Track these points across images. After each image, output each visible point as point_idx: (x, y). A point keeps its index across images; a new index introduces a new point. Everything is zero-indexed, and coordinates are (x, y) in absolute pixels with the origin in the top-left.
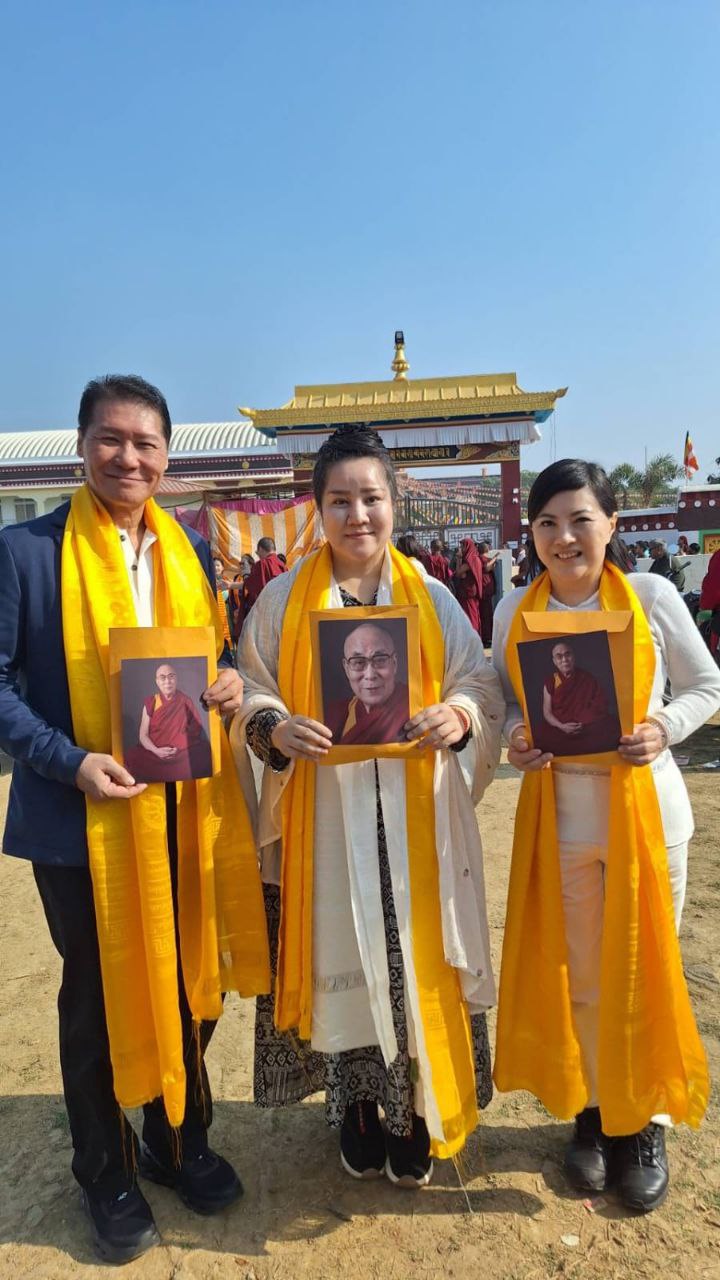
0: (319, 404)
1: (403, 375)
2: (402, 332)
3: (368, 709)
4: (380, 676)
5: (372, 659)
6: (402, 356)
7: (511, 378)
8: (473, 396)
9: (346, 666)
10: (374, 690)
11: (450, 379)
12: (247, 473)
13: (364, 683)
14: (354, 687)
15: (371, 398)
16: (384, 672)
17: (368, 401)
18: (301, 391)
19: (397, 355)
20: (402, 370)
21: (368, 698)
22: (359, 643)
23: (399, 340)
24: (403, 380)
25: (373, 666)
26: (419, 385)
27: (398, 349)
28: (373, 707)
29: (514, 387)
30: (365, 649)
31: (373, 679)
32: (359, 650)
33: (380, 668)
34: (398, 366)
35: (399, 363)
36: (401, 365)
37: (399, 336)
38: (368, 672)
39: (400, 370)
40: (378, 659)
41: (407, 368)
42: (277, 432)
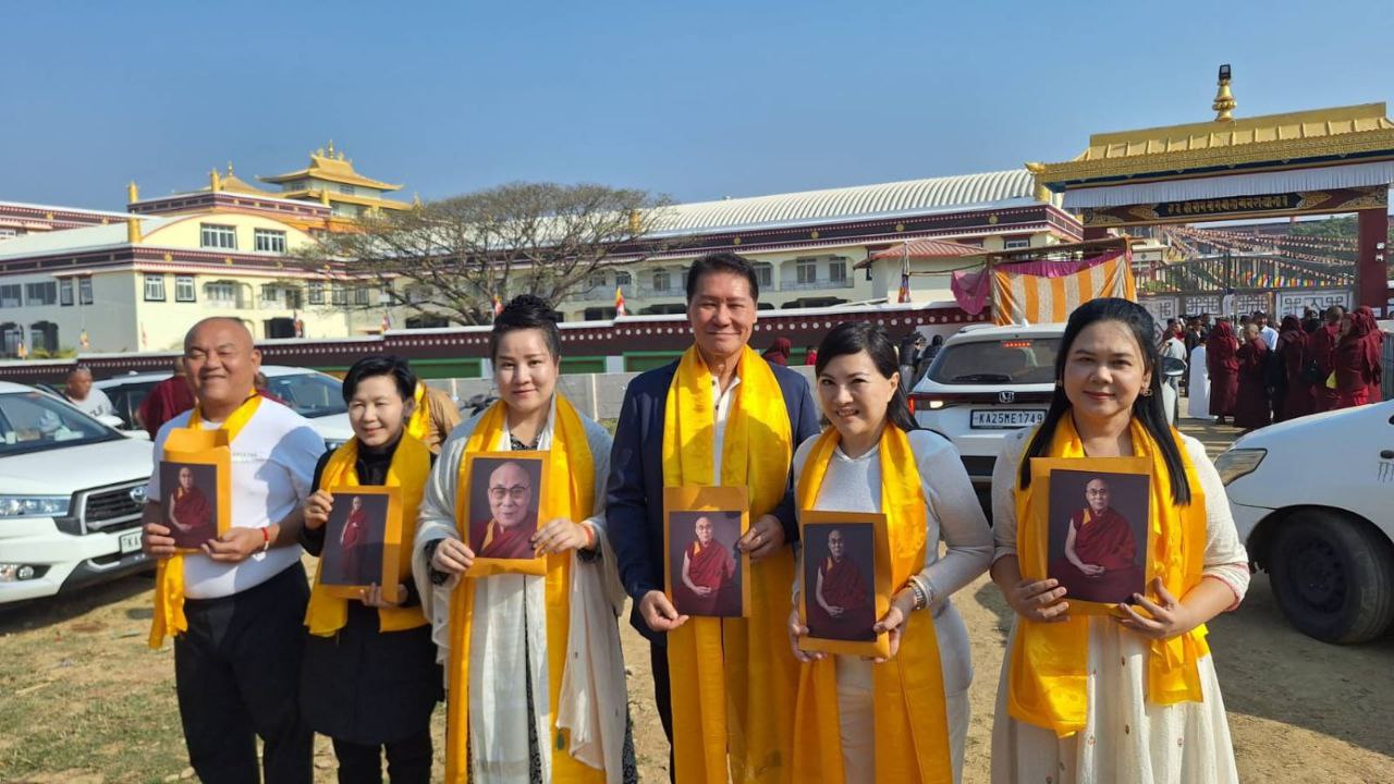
0: (1120, 153)
1: (1228, 114)
2: (1229, 66)
3: (502, 529)
4: (515, 504)
5: (511, 490)
6: (1227, 92)
7: (1379, 109)
8: (1324, 134)
9: (489, 493)
10: (509, 515)
11: (1290, 115)
13: (501, 510)
15: (1185, 142)
16: (519, 501)
17: (1181, 146)
18: (1097, 140)
19: (1221, 92)
20: (1228, 108)
21: (504, 521)
22: (501, 477)
23: (1225, 75)
24: (1227, 119)
25: (511, 496)
26: (1249, 124)
27: (1222, 85)
28: (506, 529)
29: (1382, 120)
30: (506, 482)
31: (510, 506)
32: (501, 482)
33: (517, 497)
34: (1222, 105)
35: (1223, 100)
36: (1226, 104)
37: (1225, 70)
38: (506, 500)
39: (1223, 109)
40: (516, 490)
41: (1233, 106)
42: (1068, 187)
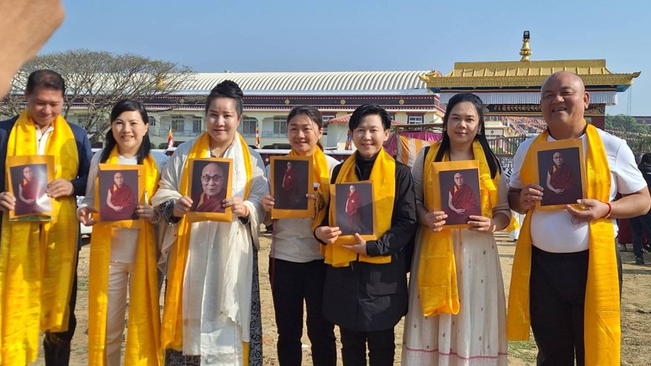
0: (470, 75)
1: (527, 58)
2: (529, 32)
3: (208, 197)
4: (215, 184)
5: (213, 177)
6: (528, 46)
7: (602, 63)
9: (202, 179)
10: (212, 190)
11: (558, 61)
12: (402, 108)
13: (208, 187)
14: (204, 188)
15: (504, 71)
16: (217, 183)
17: (502, 74)
18: (458, 66)
19: (524, 45)
20: (527, 55)
21: (209, 193)
22: (208, 170)
23: (527, 37)
24: (527, 61)
25: (213, 180)
26: (538, 64)
27: (525, 42)
28: (211, 197)
29: (603, 69)
30: (211, 173)
31: (212, 185)
32: (208, 173)
33: (216, 181)
34: (524, 52)
35: (525, 50)
36: (526, 52)
37: (527, 34)
38: (211, 182)
39: (525, 55)
40: (216, 178)
41: (530, 54)
42: (441, 90)
